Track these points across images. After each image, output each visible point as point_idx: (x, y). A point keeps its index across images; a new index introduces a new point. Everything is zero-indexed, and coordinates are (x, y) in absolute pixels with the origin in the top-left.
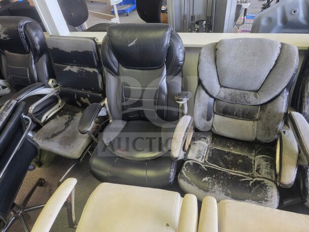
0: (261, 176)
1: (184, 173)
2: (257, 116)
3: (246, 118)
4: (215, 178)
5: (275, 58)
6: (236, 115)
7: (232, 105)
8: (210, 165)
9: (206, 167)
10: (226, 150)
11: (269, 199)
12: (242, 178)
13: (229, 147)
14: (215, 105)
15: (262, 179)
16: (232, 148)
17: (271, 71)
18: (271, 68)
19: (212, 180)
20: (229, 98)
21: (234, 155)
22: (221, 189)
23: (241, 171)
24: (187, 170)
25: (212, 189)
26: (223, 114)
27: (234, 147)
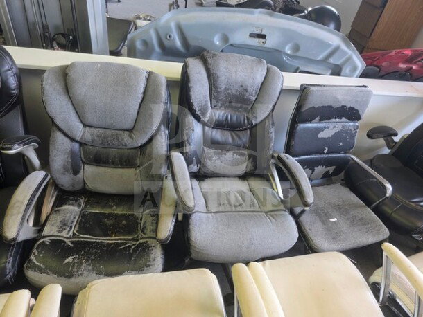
0: (147, 236)
1: (34, 261)
2: (138, 161)
3: (126, 165)
4: (83, 255)
5: (142, 90)
6: (113, 163)
7: (105, 150)
8: (82, 238)
9: (72, 242)
10: (107, 211)
11: (152, 263)
12: (123, 244)
13: (111, 207)
14: (82, 152)
15: (146, 240)
16: (115, 207)
17: (141, 104)
18: (140, 101)
19: (79, 259)
20: (99, 141)
21: (117, 216)
22: (90, 268)
23: (124, 236)
24: (39, 253)
25: (77, 272)
26: (96, 163)
27: (118, 205)
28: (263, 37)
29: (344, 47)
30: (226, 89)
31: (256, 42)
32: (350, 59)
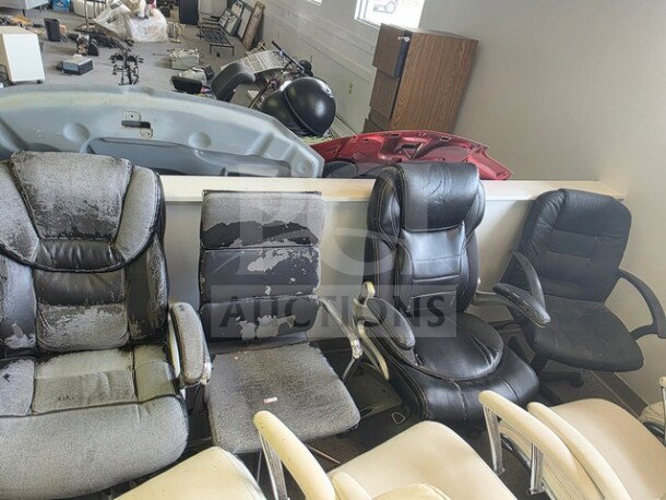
28: (146, 125)
29: (278, 135)
30: (57, 208)
31: (136, 134)
32: (294, 152)
